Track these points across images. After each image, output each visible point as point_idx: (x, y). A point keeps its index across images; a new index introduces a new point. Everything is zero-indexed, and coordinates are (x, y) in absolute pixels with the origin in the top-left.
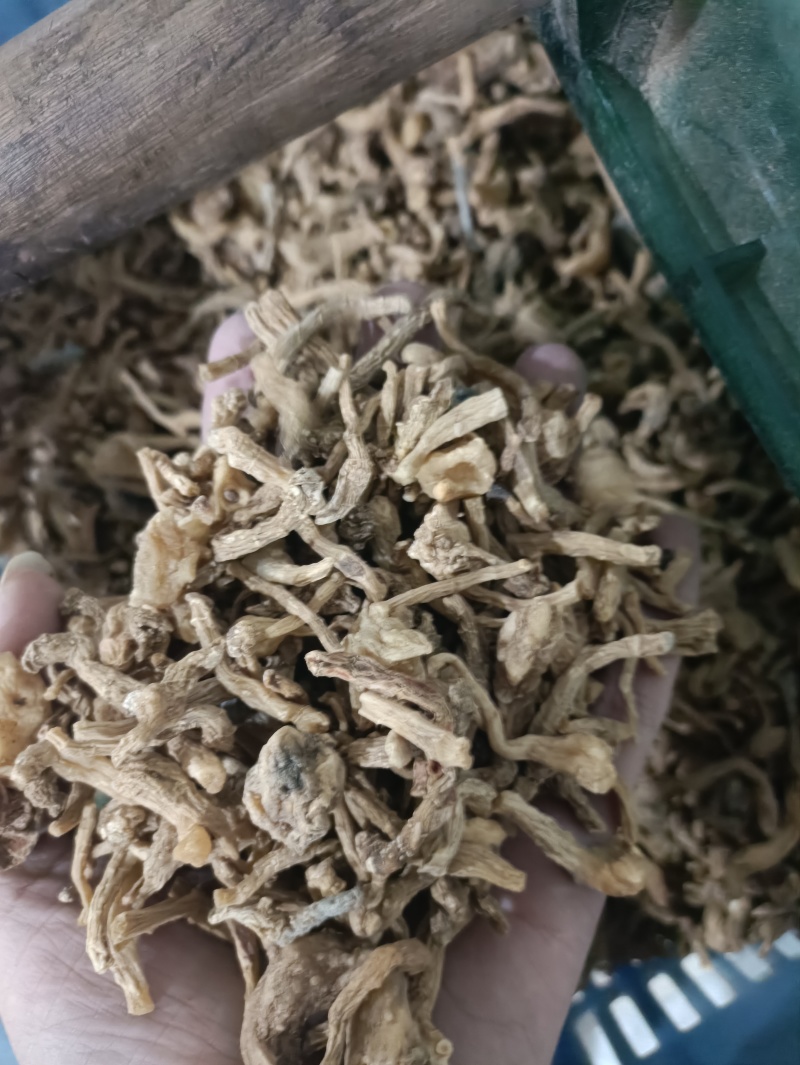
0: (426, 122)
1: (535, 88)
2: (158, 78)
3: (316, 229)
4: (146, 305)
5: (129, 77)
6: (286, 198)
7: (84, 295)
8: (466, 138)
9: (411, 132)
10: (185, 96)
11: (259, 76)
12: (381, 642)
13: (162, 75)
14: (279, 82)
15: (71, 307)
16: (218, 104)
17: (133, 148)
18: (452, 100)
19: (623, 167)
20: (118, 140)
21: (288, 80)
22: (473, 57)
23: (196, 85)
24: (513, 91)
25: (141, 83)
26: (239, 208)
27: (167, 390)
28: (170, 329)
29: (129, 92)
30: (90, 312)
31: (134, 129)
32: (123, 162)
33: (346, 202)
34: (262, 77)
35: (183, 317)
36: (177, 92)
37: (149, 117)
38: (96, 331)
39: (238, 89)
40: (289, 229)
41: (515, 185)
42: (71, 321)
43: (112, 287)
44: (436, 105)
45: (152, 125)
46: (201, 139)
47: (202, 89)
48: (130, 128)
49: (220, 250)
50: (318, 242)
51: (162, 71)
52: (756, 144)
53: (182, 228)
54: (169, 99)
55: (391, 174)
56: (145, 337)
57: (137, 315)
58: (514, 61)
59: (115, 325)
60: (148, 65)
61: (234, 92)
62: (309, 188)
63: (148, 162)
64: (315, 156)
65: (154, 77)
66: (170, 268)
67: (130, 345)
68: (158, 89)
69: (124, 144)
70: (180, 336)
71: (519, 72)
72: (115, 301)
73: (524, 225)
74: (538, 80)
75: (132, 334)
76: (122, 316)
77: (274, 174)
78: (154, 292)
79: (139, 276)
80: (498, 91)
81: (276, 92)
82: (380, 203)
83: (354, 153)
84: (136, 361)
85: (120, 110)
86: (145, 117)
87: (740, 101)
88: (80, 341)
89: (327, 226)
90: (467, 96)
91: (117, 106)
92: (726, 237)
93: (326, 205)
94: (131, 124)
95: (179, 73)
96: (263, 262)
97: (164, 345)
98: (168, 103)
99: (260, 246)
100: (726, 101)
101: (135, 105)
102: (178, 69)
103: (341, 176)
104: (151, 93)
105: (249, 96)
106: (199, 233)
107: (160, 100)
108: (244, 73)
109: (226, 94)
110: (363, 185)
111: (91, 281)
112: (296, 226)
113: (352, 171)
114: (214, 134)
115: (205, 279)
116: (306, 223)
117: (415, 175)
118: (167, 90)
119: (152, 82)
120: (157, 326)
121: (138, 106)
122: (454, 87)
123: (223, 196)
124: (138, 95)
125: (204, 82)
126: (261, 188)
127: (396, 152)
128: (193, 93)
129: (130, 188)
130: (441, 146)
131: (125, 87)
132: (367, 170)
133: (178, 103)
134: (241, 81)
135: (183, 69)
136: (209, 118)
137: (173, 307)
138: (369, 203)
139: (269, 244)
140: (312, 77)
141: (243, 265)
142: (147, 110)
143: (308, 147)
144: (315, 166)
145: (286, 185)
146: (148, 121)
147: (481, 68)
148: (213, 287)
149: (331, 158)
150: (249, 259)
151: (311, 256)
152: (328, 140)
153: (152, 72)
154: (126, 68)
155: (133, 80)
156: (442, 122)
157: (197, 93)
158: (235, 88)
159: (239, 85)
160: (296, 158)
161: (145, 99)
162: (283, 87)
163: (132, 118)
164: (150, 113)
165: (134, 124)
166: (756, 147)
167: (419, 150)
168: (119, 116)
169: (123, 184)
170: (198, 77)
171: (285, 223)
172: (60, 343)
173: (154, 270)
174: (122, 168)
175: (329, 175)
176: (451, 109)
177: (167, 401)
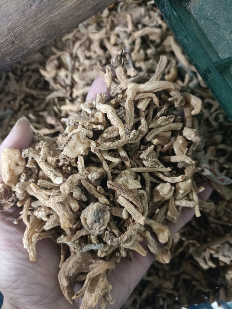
0: (118, 36)
1: (151, 25)
2: (17, 6)
3: (84, 70)
4: (33, 97)
5: (7, 6)
6: (75, 62)
7: (13, 94)
8: (130, 40)
9: (113, 39)
10: (27, 12)
11: (52, 5)
12: (128, 182)
13: (18, 5)
14: (60, 7)
15: (9, 98)
16: (39, 15)
17: (10, 32)
18: (126, 29)
19: (182, 35)
20: (4, 29)
21: (63, 6)
22: (131, 15)
23: (30, 8)
24: (144, 26)
25: (11, 9)
26: (61, 65)
27: (38, 122)
28: (40, 104)
29: (7, 12)
30: (15, 99)
31: (10, 25)
32: (7, 38)
33: (93, 62)
34: (54, 5)
35: (44, 100)
36: (24, 11)
37: (15, 21)
38: (16, 105)
39: (46, 9)
40: (76, 71)
41: (146, 54)
42: (9, 102)
43: (21, 92)
44: (121, 31)
45: (16, 24)
46: (34, 29)
47: (33, 10)
48: (8, 25)
49: (55, 79)
50: (85, 74)
51: (18, 4)
52: (229, 22)
53: (43, 73)
54: (21, 14)
55: (107, 52)
56: (32, 106)
57: (30, 100)
58: (145, 16)
59: (22, 103)
60: (13, 2)
61: (44, 11)
62: (82, 58)
63: (16, 38)
64: (83, 48)
65: (15, 6)
66: (40, 85)
67: (27, 109)
68: (17, 10)
69: (6, 31)
70: (43, 106)
71: (146, 20)
72: (22, 96)
73: (149, 67)
74: (152, 22)
75: (27, 105)
76: (25, 100)
77: (71, 55)
78: (34, 93)
79: (30, 88)
80: (140, 26)
81: (60, 11)
82: (104, 62)
83: (95, 47)
84: (28, 113)
85: (4, 18)
86: (13, 20)
87: (222, 8)
88: (12, 108)
89: (88, 69)
90: (130, 28)
91: (3, 17)
92: (219, 57)
93: (87, 63)
94: (8, 23)
95: (24, 4)
96: (68, 82)
97: (37, 109)
98: (21, 15)
99: (67, 76)
100: (217, 9)
101: (10, 16)
102: (24, 3)
103: (91, 54)
104: (15, 12)
105: (50, 12)
106: (48, 73)
107: (18, 14)
108: (47, 3)
109: (41, 12)
110: (98, 56)
111: (15, 90)
112: (78, 70)
113: (95, 52)
114: (38, 27)
115: (51, 88)
116: (81, 69)
117: (115, 52)
118: (20, 10)
119: (15, 8)
120: (36, 103)
121: (11, 17)
122: (126, 25)
123: (56, 62)
124: (10, 12)
125: (33, 7)
126: (67, 59)
127: (108, 45)
128: (30, 11)
129: (11, 48)
130: (122, 44)
131: (5, 10)
132: (100, 52)
133: (24, 15)
134: (46, 7)
135: (25, 3)
136: (36, 21)
137: (41, 97)
138: (100, 62)
139: (70, 76)
140: (72, 5)
141: (62, 83)
142: (14, 18)
143: (81, 45)
144: (83, 51)
145: (75, 58)
146: (14, 22)
147: (134, 19)
148: (53, 90)
149: (89, 49)
150: (64, 81)
151: (83, 79)
152: (87, 43)
153: (15, 4)
154: (6, 3)
155: (8, 7)
156: (122, 35)
157: (31, 11)
158: (44, 9)
159: (46, 8)
160: (77, 49)
161: (13, 14)
162: (61, 9)
163: (9, 21)
164: (15, 19)
165: (10, 23)
166: (229, 24)
167: (116, 45)
168: (4, 20)
169: (8, 46)
170: (31, 6)
171: (74, 69)
172: (5, 109)
173: (35, 86)
174: (7, 40)
175: (88, 54)
176: (125, 32)
177: (37, 125)
